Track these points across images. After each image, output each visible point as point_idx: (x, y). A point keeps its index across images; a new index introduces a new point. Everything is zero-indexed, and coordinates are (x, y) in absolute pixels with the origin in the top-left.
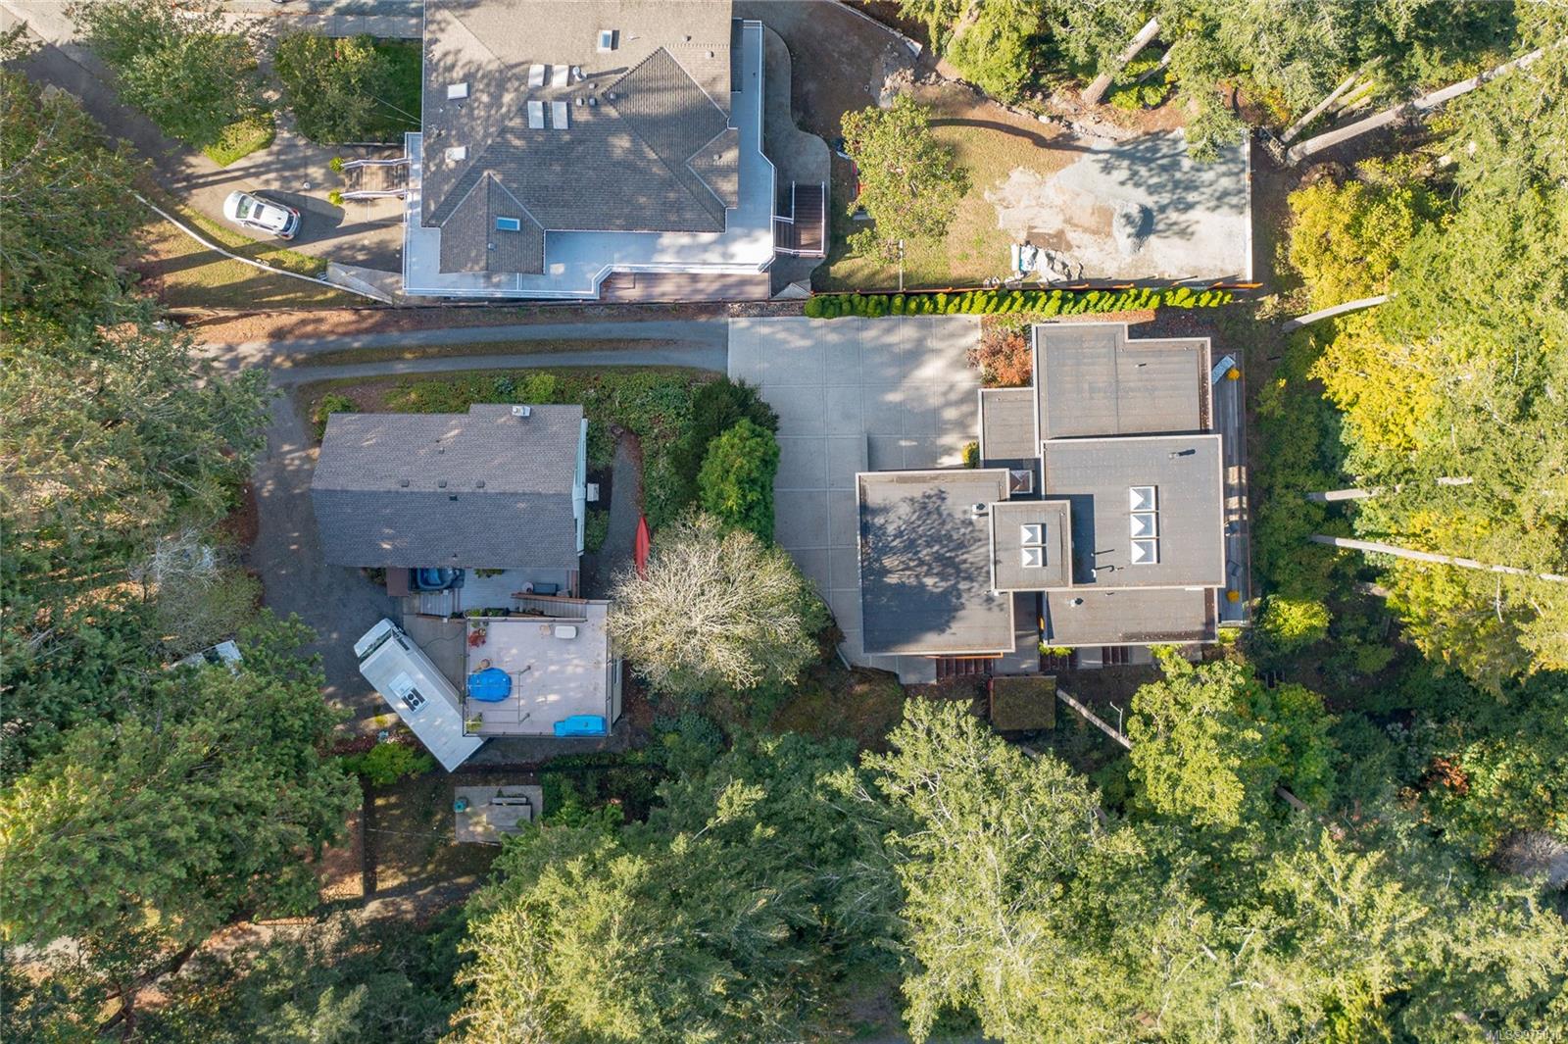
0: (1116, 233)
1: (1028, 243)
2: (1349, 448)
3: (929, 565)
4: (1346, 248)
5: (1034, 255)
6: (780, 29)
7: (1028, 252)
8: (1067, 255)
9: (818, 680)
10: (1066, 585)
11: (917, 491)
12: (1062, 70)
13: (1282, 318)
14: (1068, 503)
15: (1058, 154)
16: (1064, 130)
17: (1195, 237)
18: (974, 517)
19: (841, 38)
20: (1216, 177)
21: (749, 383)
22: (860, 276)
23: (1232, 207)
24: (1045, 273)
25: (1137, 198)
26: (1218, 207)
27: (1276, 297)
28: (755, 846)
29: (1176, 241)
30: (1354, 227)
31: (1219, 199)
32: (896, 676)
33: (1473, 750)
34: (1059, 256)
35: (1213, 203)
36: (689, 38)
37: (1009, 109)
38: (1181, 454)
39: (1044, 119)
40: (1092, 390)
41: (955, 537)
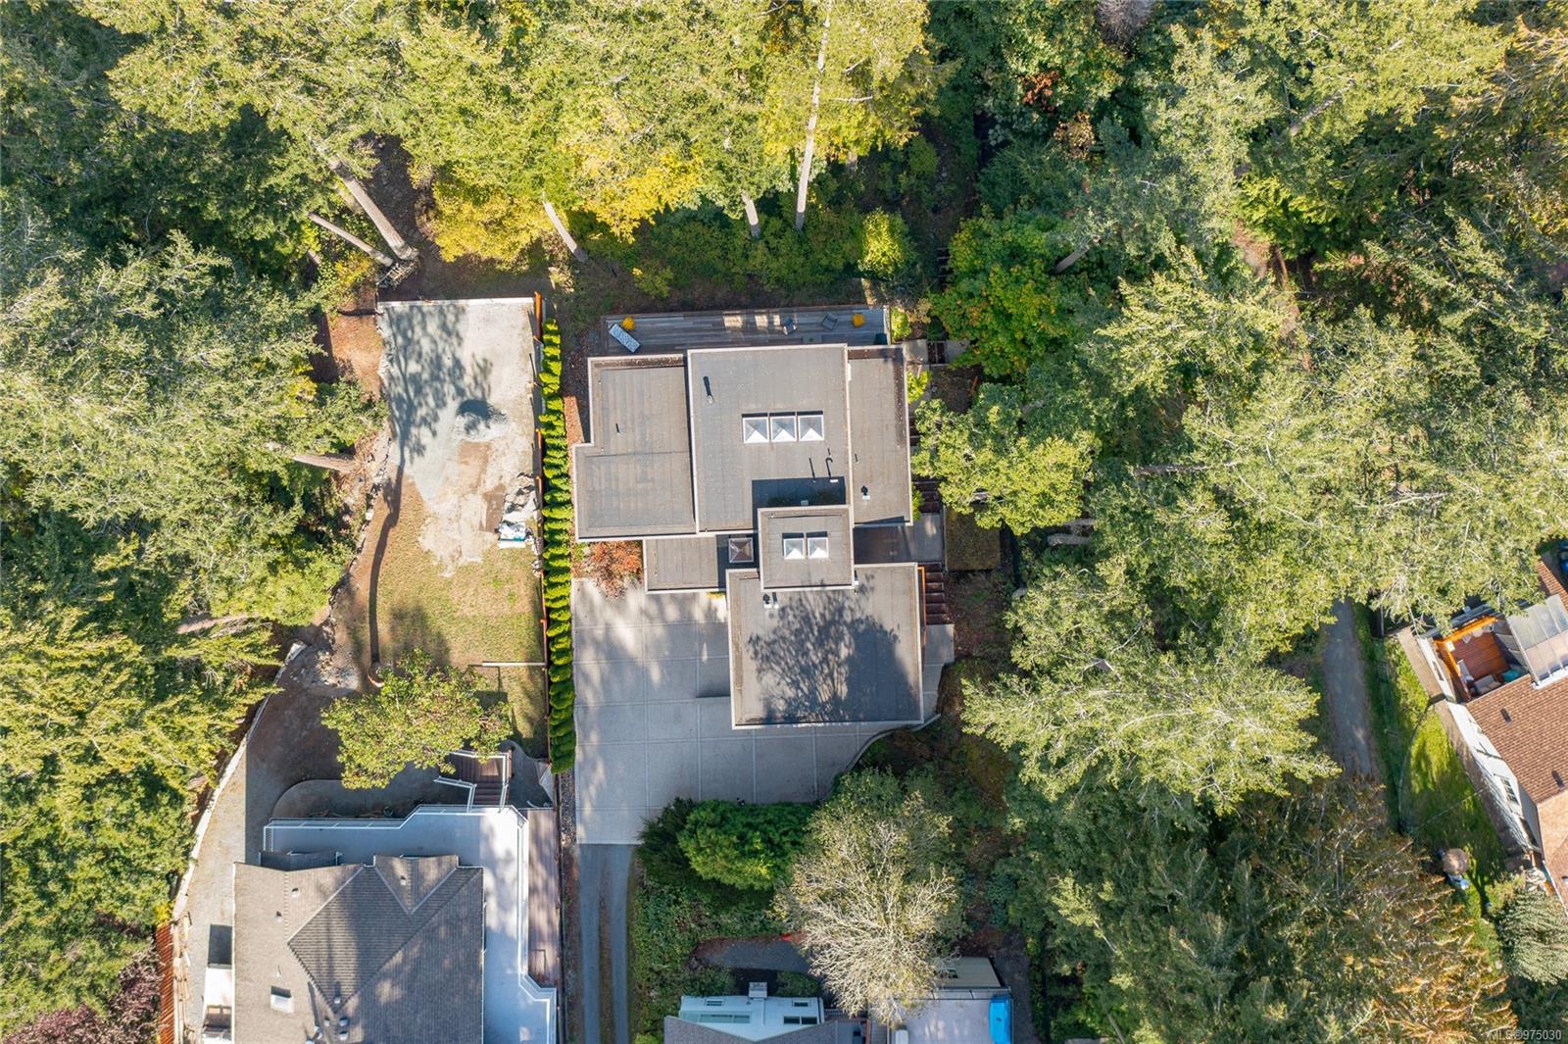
0: (487, 439)
1: (497, 531)
2: (703, 198)
3: (827, 652)
4: (498, 206)
5: (509, 524)
6: (278, 792)
7: (506, 531)
8: (509, 490)
9: (951, 749)
10: (846, 511)
11: (750, 666)
12: (321, 492)
13: (572, 262)
14: (760, 511)
15: (404, 500)
16: (380, 493)
17: (489, 356)
18: (777, 606)
19: (287, 728)
20: (427, 336)
21: (642, 828)
22: (530, 709)
23: (457, 320)
24: (528, 513)
25: (449, 418)
26: (458, 335)
27: (552, 269)
28: (1123, 899)
29: (492, 378)
30: (479, 197)
31: (449, 334)
32: (946, 667)
33: (1015, 64)
34: (510, 498)
35: (454, 341)
36: (279, 914)
37: (359, 551)
38: (709, 393)
39: (369, 516)
40: (644, 480)
41: (798, 626)
